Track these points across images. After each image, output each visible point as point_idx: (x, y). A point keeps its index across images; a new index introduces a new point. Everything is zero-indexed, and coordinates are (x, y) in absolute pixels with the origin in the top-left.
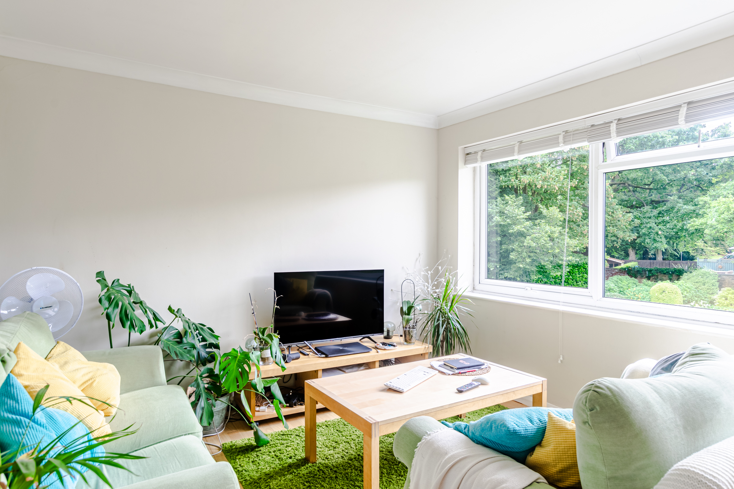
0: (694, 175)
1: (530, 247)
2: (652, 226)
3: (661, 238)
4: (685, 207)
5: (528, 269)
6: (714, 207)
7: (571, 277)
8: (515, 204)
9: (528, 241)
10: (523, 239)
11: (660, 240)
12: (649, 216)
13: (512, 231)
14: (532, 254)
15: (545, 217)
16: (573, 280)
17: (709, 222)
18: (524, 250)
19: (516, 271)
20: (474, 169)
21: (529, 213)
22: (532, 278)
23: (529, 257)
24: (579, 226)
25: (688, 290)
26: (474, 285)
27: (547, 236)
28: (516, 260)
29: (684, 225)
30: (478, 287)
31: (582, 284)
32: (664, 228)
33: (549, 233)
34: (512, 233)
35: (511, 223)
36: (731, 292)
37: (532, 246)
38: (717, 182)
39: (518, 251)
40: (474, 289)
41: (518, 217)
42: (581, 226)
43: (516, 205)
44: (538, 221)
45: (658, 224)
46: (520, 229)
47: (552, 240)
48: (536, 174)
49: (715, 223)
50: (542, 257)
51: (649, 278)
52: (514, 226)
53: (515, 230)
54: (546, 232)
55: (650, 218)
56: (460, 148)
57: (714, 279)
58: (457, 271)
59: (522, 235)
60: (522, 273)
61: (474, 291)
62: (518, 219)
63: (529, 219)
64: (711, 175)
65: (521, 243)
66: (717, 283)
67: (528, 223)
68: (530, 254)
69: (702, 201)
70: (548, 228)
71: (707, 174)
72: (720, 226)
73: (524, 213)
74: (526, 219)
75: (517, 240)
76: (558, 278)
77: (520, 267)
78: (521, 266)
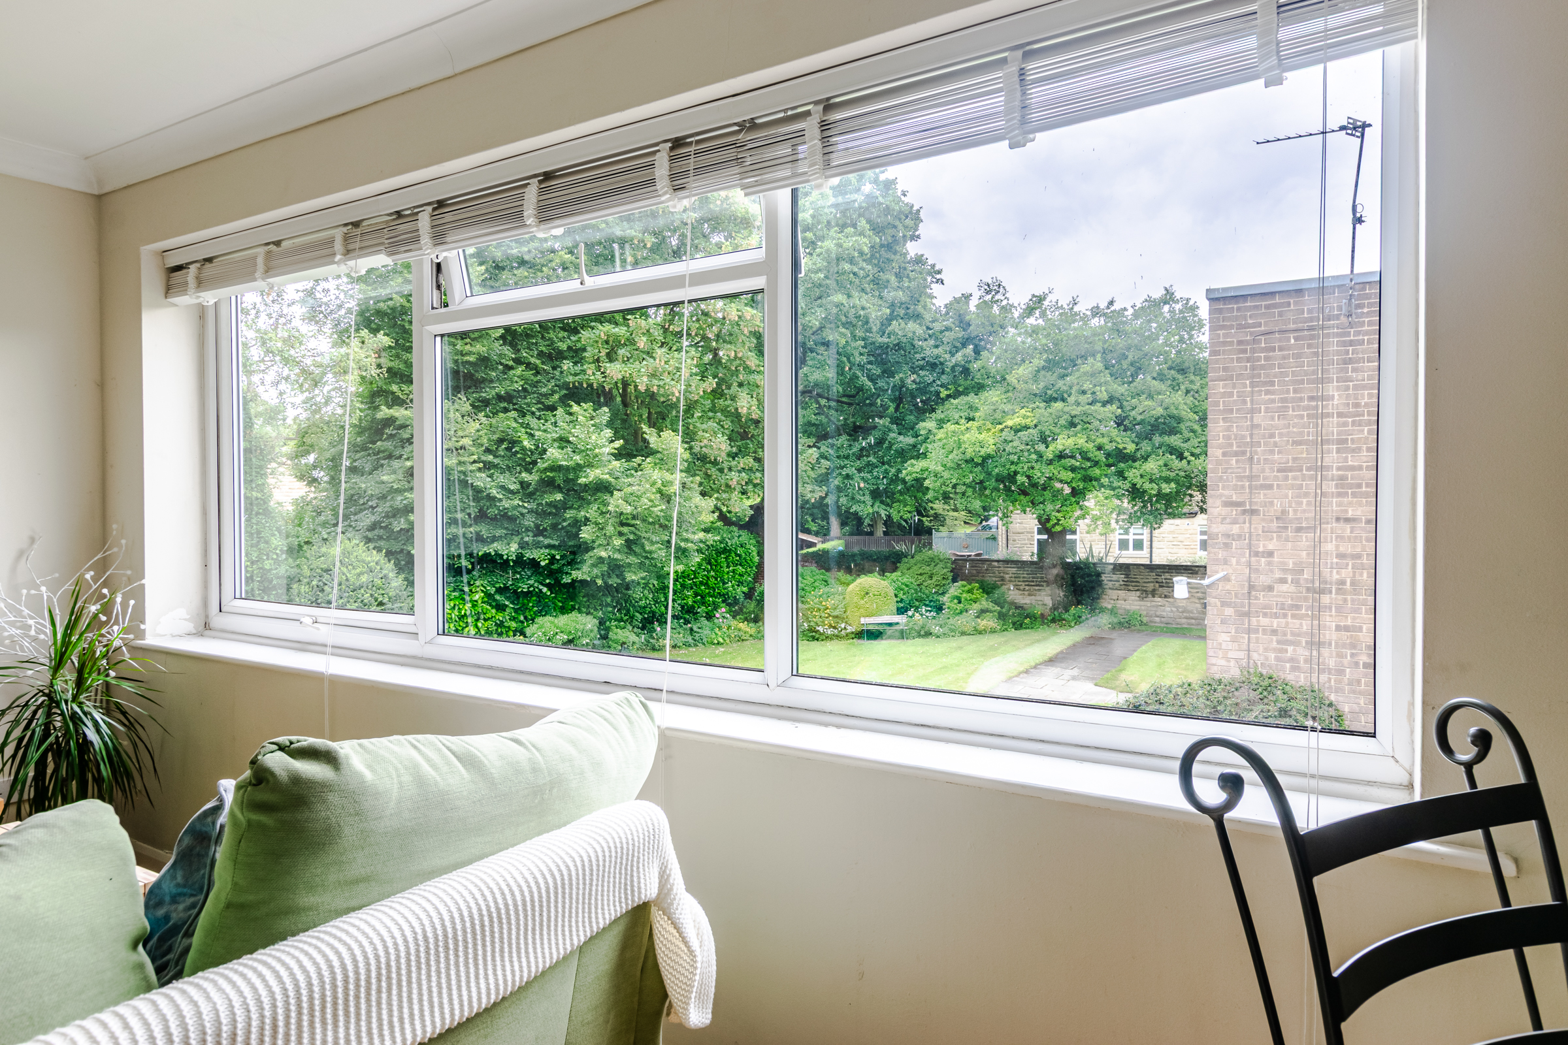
0: (914, 381)
1: (622, 513)
2: (850, 473)
3: (864, 495)
4: (901, 438)
5: (620, 560)
6: (940, 440)
7: (712, 573)
8: (592, 422)
9: (616, 502)
10: (607, 497)
11: (862, 498)
12: (846, 453)
13: (584, 480)
14: (625, 530)
15: (653, 453)
16: (716, 579)
17: (932, 467)
18: (610, 521)
19: (593, 565)
20: (201, 313)
21: (619, 443)
22: (628, 579)
23: (621, 534)
24: (721, 470)
25: (906, 589)
26: (207, 617)
27: (654, 490)
28: (593, 542)
29: (899, 471)
30: (218, 621)
31: (733, 586)
32: (869, 476)
33: (659, 485)
34: (586, 485)
35: (582, 462)
36: (966, 588)
37: (625, 511)
38: (949, 396)
39: (597, 524)
40: (206, 626)
41: (597, 451)
42: (726, 471)
43: (593, 425)
44: (639, 459)
45: (859, 470)
46: (601, 476)
47: (668, 499)
48: (637, 363)
49: (940, 468)
50: (646, 535)
51: (849, 571)
52: (588, 471)
53: (591, 479)
54: (653, 484)
55: (847, 457)
56: (148, 251)
57: (946, 568)
58: (143, 582)
59: (604, 488)
60: (606, 569)
61: (208, 632)
62: (597, 456)
63: (619, 455)
64: (939, 383)
65: (605, 505)
66: (949, 574)
67: (616, 464)
68: (622, 529)
69: (924, 428)
70: (656, 475)
71: (934, 381)
72: (946, 475)
73: (612, 441)
74: (613, 454)
75: (596, 500)
76: (688, 576)
77: (601, 558)
78: (604, 554)
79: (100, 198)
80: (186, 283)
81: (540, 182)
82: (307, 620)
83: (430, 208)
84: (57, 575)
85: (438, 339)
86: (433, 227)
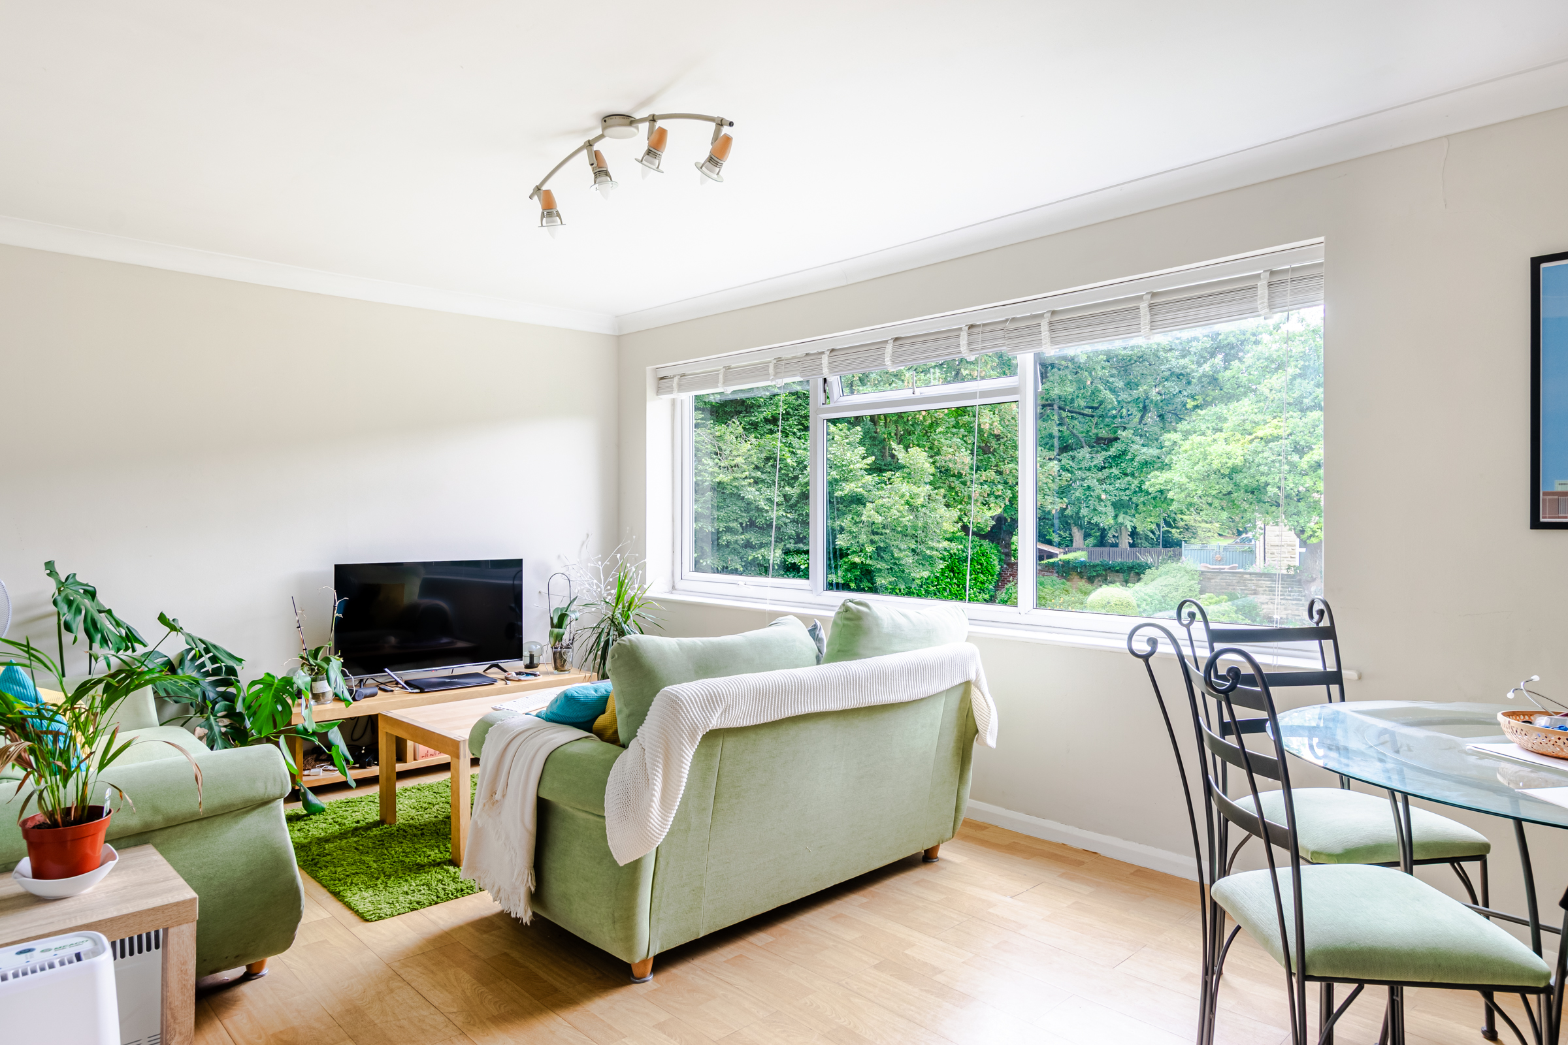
0: (1159, 393)
1: (873, 523)
2: (1092, 485)
3: (1105, 506)
4: (1145, 449)
5: (871, 566)
6: (1186, 451)
7: (955, 581)
8: (847, 441)
9: (868, 513)
10: (860, 508)
11: (1104, 510)
12: (1087, 465)
13: (840, 493)
14: (876, 538)
15: (900, 467)
16: (959, 586)
17: (1176, 479)
18: (863, 530)
19: (847, 570)
20: (673, 402)
21: (871, 459)
22: (878, 583)
23: (872, 542)
24: (964, 483)
25: (1149, 600)
26: (674, 582)
27: (903, 502)
28: (848, 549)
29: (1142, 482)
30: (680, 585)
31: (974, 593)
32: (1111, 488)
33: (907, 497)
34: (841, 498)
35: (838, 477)
36: (1213, 601)
37: (876, 521)
38: (1196, 407)
39: (851, 532)
40: (673, 588)
41: (852, 467)
42: (968, 483)
43: (848, 444)
44: (888, 474)
45: (1101, 481)
46: (855, 490)
47: (912, 508)
48: (887, 385)
49: (1184, 480)
50: (895, 543)
51: (1091, 580)
52: (844, 484)
53: (846, 492)
54: (902, 496)
55: (1089, 469)
56: (649, 369)
57: (1193, 579)
58: (645, 560)
59: (858, 500)
60: (858, 573)
61: (674, 591)
62: (851, 471)
63: (871, 470)
64: (1185, 393)
65: (858, 516)
66: (1196, 586)
67: (869, 479)
68: (873, 537)
69: (1169, 440)
70: (905, 488)
71: (1180, 392)
72: (1191, 486)
73: (864, 458)
74: (866, 470)
75: (850, 511)
76: (932, 582)
77: (854, 563)
78: (857, 560)
79: (618, 337)
80: (672, 387)
81: (894, 341)
82: (742, 583)
83: (828, 353)
84: (600, 556)
85: (825, 421)
86: (829, 363)
